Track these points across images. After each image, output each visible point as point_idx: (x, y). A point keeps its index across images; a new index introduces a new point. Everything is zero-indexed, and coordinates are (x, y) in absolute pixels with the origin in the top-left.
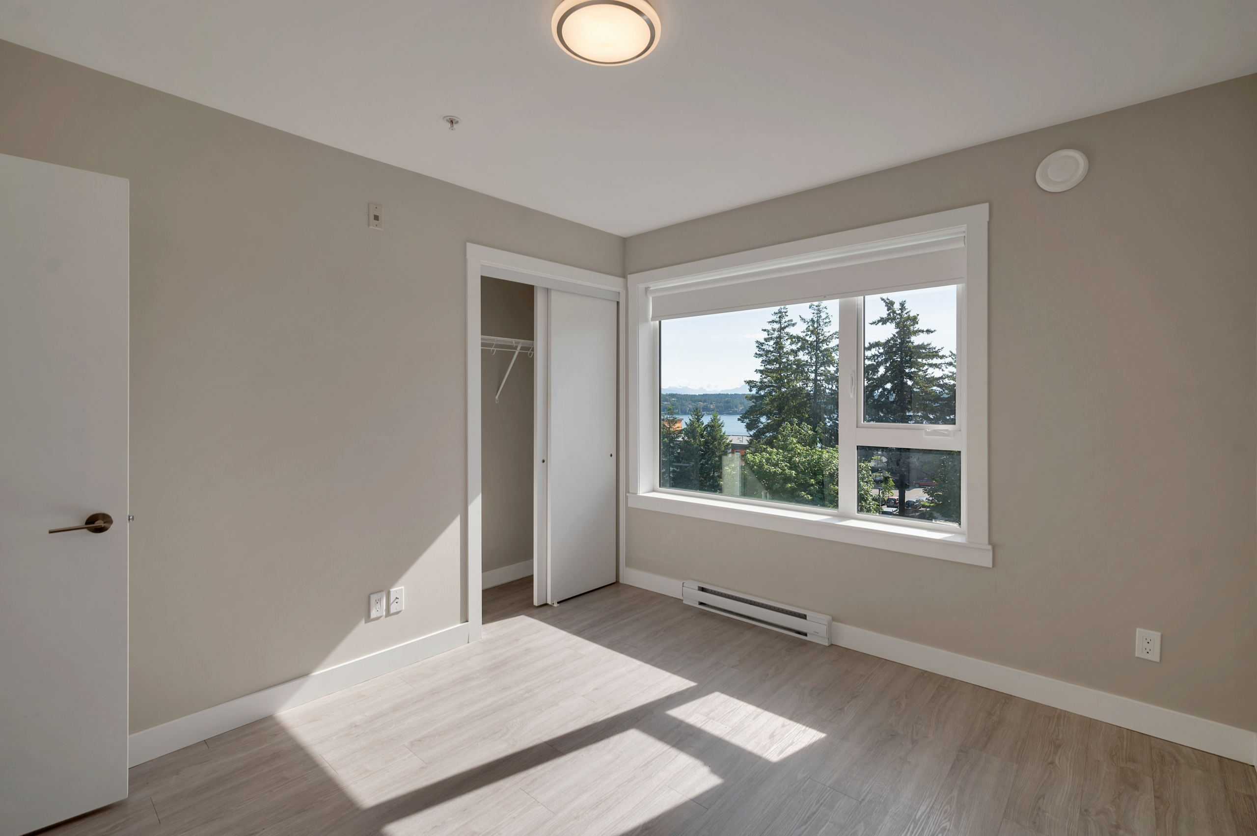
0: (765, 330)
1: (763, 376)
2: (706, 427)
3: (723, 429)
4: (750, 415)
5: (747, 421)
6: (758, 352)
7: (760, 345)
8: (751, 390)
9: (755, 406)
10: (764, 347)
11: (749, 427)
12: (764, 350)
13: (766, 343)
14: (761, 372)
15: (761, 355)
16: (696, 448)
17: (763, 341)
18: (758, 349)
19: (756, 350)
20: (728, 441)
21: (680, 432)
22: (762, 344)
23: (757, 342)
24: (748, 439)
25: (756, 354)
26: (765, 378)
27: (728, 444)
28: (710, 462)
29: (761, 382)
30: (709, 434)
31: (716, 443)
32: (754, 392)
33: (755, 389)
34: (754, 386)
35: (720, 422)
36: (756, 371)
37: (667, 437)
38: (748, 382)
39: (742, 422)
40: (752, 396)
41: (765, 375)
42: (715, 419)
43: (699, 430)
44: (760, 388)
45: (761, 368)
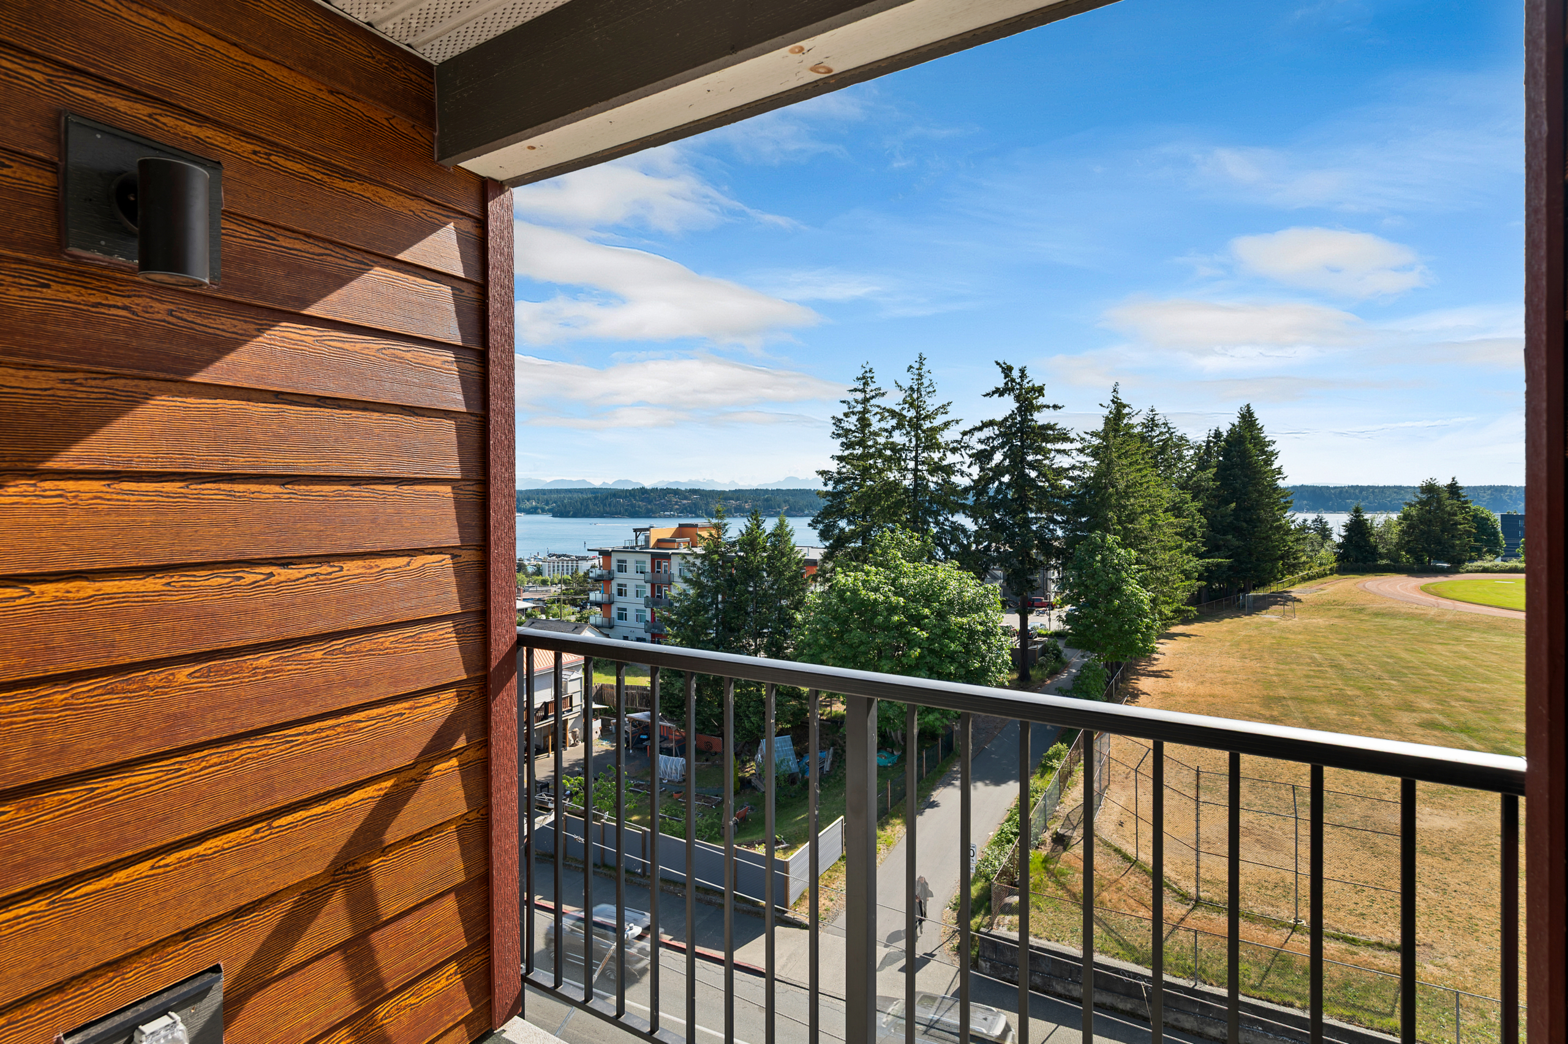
0: (844, 402)
1: (841, 465)
2: (772, 534)
3: (793, 540)
4: (825, 518)
5: (821, 526)
6: (836, 432)
7: (838, 422)
8: (826, 484)
9: (831, 506)
10: (842, 425)
11: (824, 535)
12: (842, 428)
13: (846, 419)
14: (841, 459)
15: (839, 436)
16: (757, 567)
17: (841, 416)
18: (835, 427)
19: (833, 428)
20: (800, 556)
21: (733, 544)
22: (840, 421)
23: (833, 418)
24: (822, 551)
25: (833, 433)
26: (844, 467)
27: (800, 560)
28: (776, 587)
29: (839, 473)
30: (774, 546)
31: (785, 559)
32: (830, 488)
33: (831, 483)
34: (830, 479)
35: (788, 529)
36: (832, 457)
37: (716, 552)
38: (822, 473)
39: (815, 528)
40: (827, 493)
41: (844, 464)
42: (781, 526)
43: (760, 540)
44: (837, 482)
45: (840, 453)
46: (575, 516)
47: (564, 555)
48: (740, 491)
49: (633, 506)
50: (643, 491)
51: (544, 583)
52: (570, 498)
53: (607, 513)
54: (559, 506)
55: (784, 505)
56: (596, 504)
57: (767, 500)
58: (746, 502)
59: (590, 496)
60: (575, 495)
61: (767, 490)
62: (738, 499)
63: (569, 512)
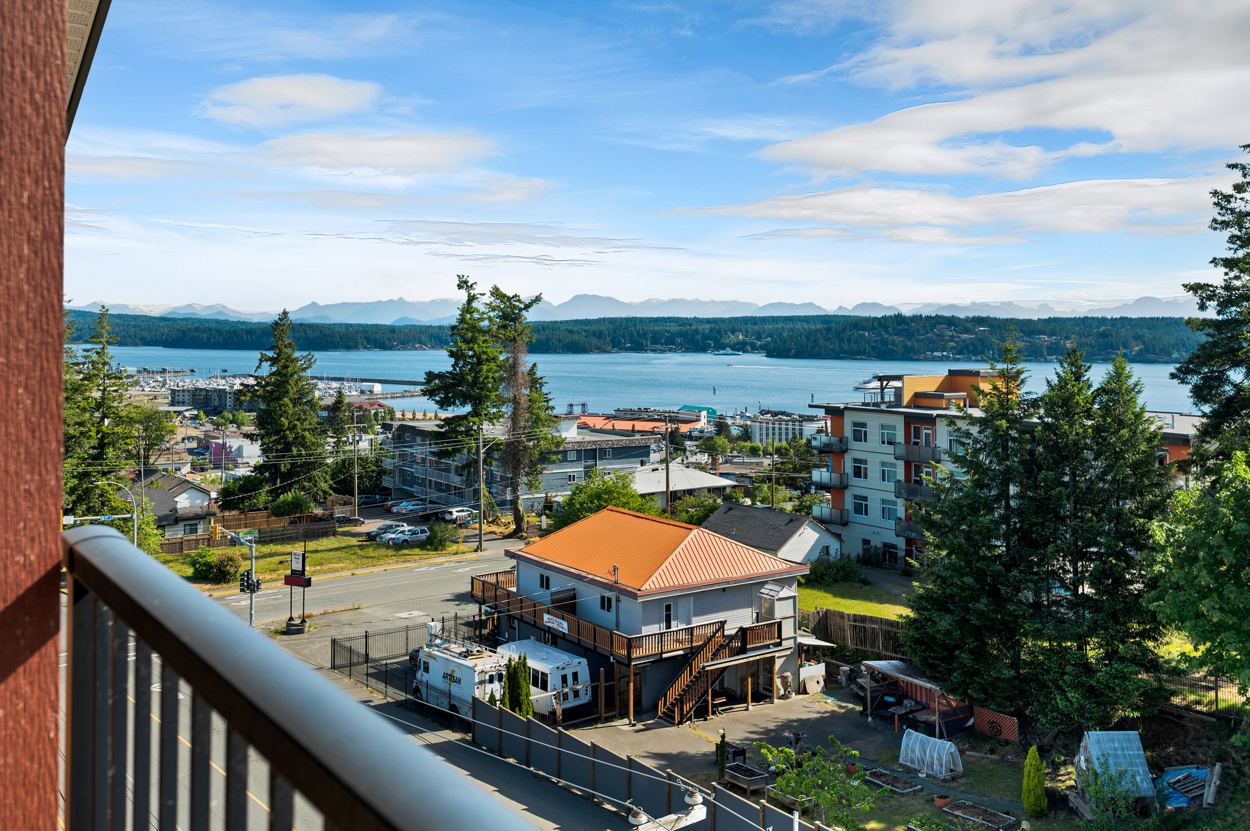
0: (1233, 166)
1: (1232, 275)
2: (1102, 391)
3: (1140, 400)
4: (1204, 364)
5: (1195, 379)
6: (1220, 218)
7: (1222, 200)
8: (1202, 307)
9: (1215, 344)
10: (1232, 205)
11: (1200, 394)
12: (1232, 211)
13: (1239, 196)
14: (1229, 264)
15: (1226, 224)
16: (1076, 444)
17: (1229, 191)
18: (1217, 209)
19: (1215, 213)
20: (1153, 428)
21: (1035, 403)
22: (1228, 198)
23: (1215, 193)
24: (1198, 421)
25: (1215, 221)
26: (1237, 278)
27: (1154, 435)
28: (1109, 477)
29: (1227, 288)
30: (1106, 410)
31: (1125, 432)
32: (1211, 313)
33: (1213, 304)
34: (1210, 298)
35: (1131, 382)
36: (1214, 261)
37: (1004, 416)
38: (1195, 288)
39: (1183, 382)
40: (1206, 323)
41: (1236, 272)
42: (1118, 376)
43: (1080, 399)
44: (1224, 306)
45: (1230, 255)
46: (799, 355)
47: (783, 413)
48: (1056, 320)
49: (884, 342)
50: (899, 319)
51: (754, 452)
52: (791, 330)
53: (845, 352)
54: (775, 341)
55: (1133, 343)
56: (829, 339)
57: (1103, 335)
58: (1067, 338)
59: (819, 326)
60: (799, 326)
61: (1103, 320)
62: (1052, 333)
63: (790, 350)
